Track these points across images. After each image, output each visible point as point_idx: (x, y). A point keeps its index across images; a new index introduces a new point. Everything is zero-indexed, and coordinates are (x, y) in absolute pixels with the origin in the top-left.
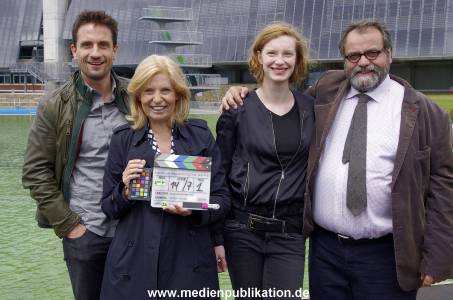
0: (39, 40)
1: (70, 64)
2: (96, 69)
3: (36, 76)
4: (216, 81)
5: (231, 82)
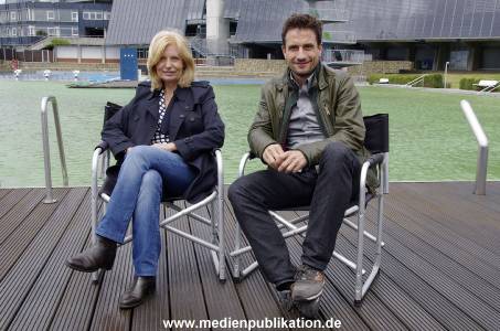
0: (202, 19)
1: (229, 40)
2: (302, 67)
3: (199, 51)
4: (360, 58)
5: (375, 59)
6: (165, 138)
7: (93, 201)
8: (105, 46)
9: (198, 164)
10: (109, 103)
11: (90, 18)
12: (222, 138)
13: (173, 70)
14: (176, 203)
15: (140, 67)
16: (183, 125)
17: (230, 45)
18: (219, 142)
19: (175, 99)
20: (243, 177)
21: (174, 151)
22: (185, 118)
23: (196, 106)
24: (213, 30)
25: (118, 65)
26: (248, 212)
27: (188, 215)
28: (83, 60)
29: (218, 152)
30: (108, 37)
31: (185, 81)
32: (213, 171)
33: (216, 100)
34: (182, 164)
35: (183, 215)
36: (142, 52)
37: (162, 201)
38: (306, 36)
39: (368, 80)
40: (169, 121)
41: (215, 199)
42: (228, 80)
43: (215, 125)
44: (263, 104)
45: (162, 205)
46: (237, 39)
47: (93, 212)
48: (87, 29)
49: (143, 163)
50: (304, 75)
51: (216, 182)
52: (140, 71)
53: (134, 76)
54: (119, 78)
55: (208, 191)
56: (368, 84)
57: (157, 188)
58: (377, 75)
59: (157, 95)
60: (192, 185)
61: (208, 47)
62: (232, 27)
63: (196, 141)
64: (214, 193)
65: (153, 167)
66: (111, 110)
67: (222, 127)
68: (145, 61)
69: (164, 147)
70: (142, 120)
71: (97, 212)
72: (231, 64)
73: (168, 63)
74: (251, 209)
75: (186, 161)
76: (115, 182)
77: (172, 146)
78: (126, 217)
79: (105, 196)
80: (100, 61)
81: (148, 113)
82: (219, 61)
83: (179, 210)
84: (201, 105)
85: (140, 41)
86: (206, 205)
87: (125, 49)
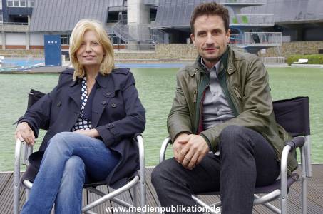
0: (123, 6)
1: (149, 26)
2: (211, 53)
3: (120, 37)
4: (278, 39)
5: (293, 40)
6: (88, 124)
7: (16, 188)
8: (30, 33)
9: (120, 149)
10: (32, 91)
11: (13, 6)
12: (143, 124)
13: (93, 54)
14: (98, 188)
15: (63, 53)
16: (105, 111)
17: (151, 31)
18: (140, 127)
19: (97, 86)
20: (164, 161)
21: (97, 137)
22: (106, 104)
23: (117, 92)
24: (134, 16)
25: (42, 51)
26: (172, 196)
27: (111, 200)
28: (7, 47)
29: (139, 138)
30: (32, 23)
31: (106, 68)
32: (135, 156)
33: (136, 86)
34: (105, 150)
35: (106, 200)
36: (65, 38)
37: (85, 186)
38: (213, 22)
39: (286, 61)
40: (91, 107)
41: (137, 183)
42: (149, 64)
43: (136, 111)
44: (179, 89)
45: (84, 191)
46: (157, 25)
47: (15, 198)
48: (10, 16)
49: (66, 149)
50: (214, 60)
51: (138, 167)
52: (63, 57)
53: (57, 62)
54: (43, 64)
55: (130, 176)
56: (286, 65)
57: (80, 174)
58: (295, 56)
59: (79, 82)
60: (114, 170)
61: (130, 33)
62: (152, 13)
63: (118, 127)
64: (136, 178)
65: (76, 153)
66: (35, 97)
67: (143, 113)
68: (68, 48)
69: (87, 133)
70: (65, 106)
71: (19, 199)
72: (152, 49)
73: (88, 48)
74: (174, 193)
75: (108, 147)
76: (38, 169)
77: (94, 132)
78: (48, 204)
79: (28, 183)
80: (24, 47)
81: (71, 99)
82: (140, 46)
83: (102, 194)
84: (122, 92)
85: (63, 28)
86: (129, 189)
87: (49, 35)
